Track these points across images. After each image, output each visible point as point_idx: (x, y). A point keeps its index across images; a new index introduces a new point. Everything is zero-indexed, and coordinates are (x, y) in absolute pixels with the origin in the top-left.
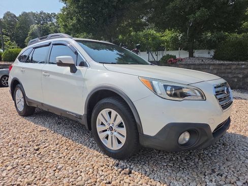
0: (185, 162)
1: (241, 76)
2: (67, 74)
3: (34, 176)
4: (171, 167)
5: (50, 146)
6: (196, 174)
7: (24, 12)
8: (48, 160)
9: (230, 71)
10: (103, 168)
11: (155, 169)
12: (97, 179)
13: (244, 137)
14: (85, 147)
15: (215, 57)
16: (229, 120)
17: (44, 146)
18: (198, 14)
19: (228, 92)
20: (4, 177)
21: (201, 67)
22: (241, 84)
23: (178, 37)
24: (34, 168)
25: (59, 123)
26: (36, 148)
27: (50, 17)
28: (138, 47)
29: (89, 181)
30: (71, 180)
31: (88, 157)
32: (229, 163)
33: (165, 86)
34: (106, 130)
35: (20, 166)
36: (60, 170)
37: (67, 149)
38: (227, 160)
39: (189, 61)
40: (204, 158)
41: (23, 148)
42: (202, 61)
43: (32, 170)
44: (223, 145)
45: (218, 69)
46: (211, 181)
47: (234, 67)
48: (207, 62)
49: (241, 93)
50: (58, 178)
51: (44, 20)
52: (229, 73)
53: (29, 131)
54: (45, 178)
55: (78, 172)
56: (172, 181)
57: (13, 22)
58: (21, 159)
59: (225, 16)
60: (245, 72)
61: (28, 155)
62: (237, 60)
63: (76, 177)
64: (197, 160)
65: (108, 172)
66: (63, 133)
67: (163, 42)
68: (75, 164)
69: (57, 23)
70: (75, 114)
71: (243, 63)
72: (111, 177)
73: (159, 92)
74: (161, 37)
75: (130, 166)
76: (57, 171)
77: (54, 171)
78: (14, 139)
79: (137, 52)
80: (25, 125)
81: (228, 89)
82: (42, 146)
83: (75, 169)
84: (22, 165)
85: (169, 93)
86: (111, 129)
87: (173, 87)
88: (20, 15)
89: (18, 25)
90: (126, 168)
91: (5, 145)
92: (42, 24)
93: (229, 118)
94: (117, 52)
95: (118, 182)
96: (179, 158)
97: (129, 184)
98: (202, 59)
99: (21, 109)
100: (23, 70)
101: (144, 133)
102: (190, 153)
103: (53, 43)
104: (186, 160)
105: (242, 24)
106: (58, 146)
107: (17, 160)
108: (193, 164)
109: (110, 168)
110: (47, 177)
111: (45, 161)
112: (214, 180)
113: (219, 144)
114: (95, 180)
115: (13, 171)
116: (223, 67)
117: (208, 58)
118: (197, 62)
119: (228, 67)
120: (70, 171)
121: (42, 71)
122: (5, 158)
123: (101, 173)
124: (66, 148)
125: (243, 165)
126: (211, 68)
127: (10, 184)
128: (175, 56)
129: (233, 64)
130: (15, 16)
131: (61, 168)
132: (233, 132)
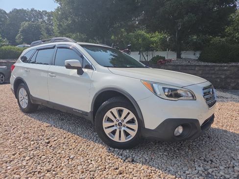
0: (178, 151)
1: (223, 77)
2: (75, 75)
3: (51, 165)
4: (166, 156)
5: (59, 139)
6: (187, 161)
7: (15, 9)
8: (59, 151)
9: (213, 72)
10: (109, 157)
11: (154, 158)
12: (106, 166)
13: (226, 131)
15: (200, 59)
16: (213, 117)
17: (53, 140)
18: (186, 18)
19: (213, 93)
20: (25, 166)
21: (187, 68)
22: (223, 84)
23: (166, 38)
24: (50, 158)
25: (62, 120)
26: (47, 141)
27: (41, 15)
28: (129, 48)
29: (100, 168)
30: (84, 167)
31: (95, 148)
32: (214, 152)
33: (164, 89)
34: (113, 126)
35: (37, 157)
36: (72, 159)
37: (75, 142)
38: (212, 150)
39: (177, 62)
40: (193, 148)
41: (35, 141)
42: (189, 62)
43: (48, 160)
44: (208, 137)
45: (203, 70)
46: (200, 166)
47: (217, 68)
48: (194, 63)
49: (223, 92)
50: (72, 166)
51: (35, 17)
52: (212, 74)
53: (37, 127)
54: (61, 166)
55: (89, 160)
56: (168, 167)
57: (3, 18)
58: (35, 151)
59: (210, 21)
60: (227, 73)
61: (41, 147)
62: (220, 62)
63: (88, 165)
64: (187, 150)
65: (115, 160)
67: (152, 43)
68: (84, 155)
69: (48, 20)
70: (82, 111)
71: (225, 64)
72: (117, 164)
73: (158, 93)
74: (151, 37)
75: (132, 155)
76: (70, 160)
77: (68, 160)
78: (24, 133)
79: (128, 52)
80: (31, 121)
81: (213, 90)
82: (52, 140)
83: (86, 158)
84: (38, 156)
85: (167, 94)
86: (120, 124)
87: (170, 89)
88: (10, 12)
89: (8, 22)
90: (129, 157)
91: (18, 139)
92: (33, 22)
93: (213, 114)
94: (111, 53)
95: (124, 168)
96: (172, 148)
97: (134, 169)
98: (189, 60)
99: (25, 106)
100: (28, 70)
101: (145, 127)
102: (181, 144)
103: (57, 46)
104: (179, 150)
105: (225, 29)
106: (66, 139)
107: (32, 152)
108: (184, 153)
110: (63, 165)
112: (201, 165)
113: (205, 137)
114: (104, 166)
115: (31, 161)
116: (207, 69)
117: (194, 60)
118: (184, 63)
119: (212, 69)
120: (82, 160)
121: (48, 72)
122: (21, 150)
123: (108, 161)
124: (73, 141)
125: (225, 153)
126: (196, 69)
127: (32, 171)
128: (164, 57)
129: (216, 66)
130: (5, 12)
131: (73, 158)
132: (216, 127)
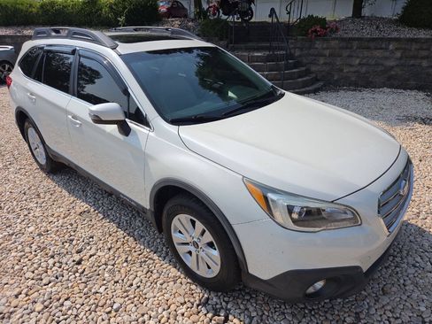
2: (115, 134)
5: (99, 253)
8: (97, 287)
9: (426, 53)
10: (184, 309)
11: (266, 313)
13: (421, 232)
14: (155, 257)
17: (89, 254)
24: (78, 306)
26: (77, 258)
31: (161, 281)
32: (386, 300)
34: (188, 244)
35: (55, 303)
36: (117, 311)
37: (126, 260)
38: (384, 293)
39: (351, 26)
42: (378, 27)
43: (75, 312)
45: (405, 49)
53: (62, 216)
55: (146, 317)
58: (54, 285)
61: (66, 275)
65: (192, 319)
66: (118, 220)
68: (140, 299)
70: (135, 202)
75: (227, 303)
76: (113, 313)
77: (109, 314)
82: (86, 253)
83: (141, 310)
84: (58, 300)
85: (296, 217)
86: (196, 245)
91: (27, 249)
98: (378, 22)
99: (43, 161)
100: (32, 97)
101: (250, 271)
103: (79, 51)
106: (112, 252)
107: (49, 289)
109: (194, 309)
111: (93, 291)
115: (46, 313)
117: (390, 21)
118: (367, 31)
120: (133, 316)
121: (66, 112)
122: (30, 283)
123: (180, 319)
124: (124, 257)
126: (391, 47)
128: (325, 19)
131: (119, 308)
